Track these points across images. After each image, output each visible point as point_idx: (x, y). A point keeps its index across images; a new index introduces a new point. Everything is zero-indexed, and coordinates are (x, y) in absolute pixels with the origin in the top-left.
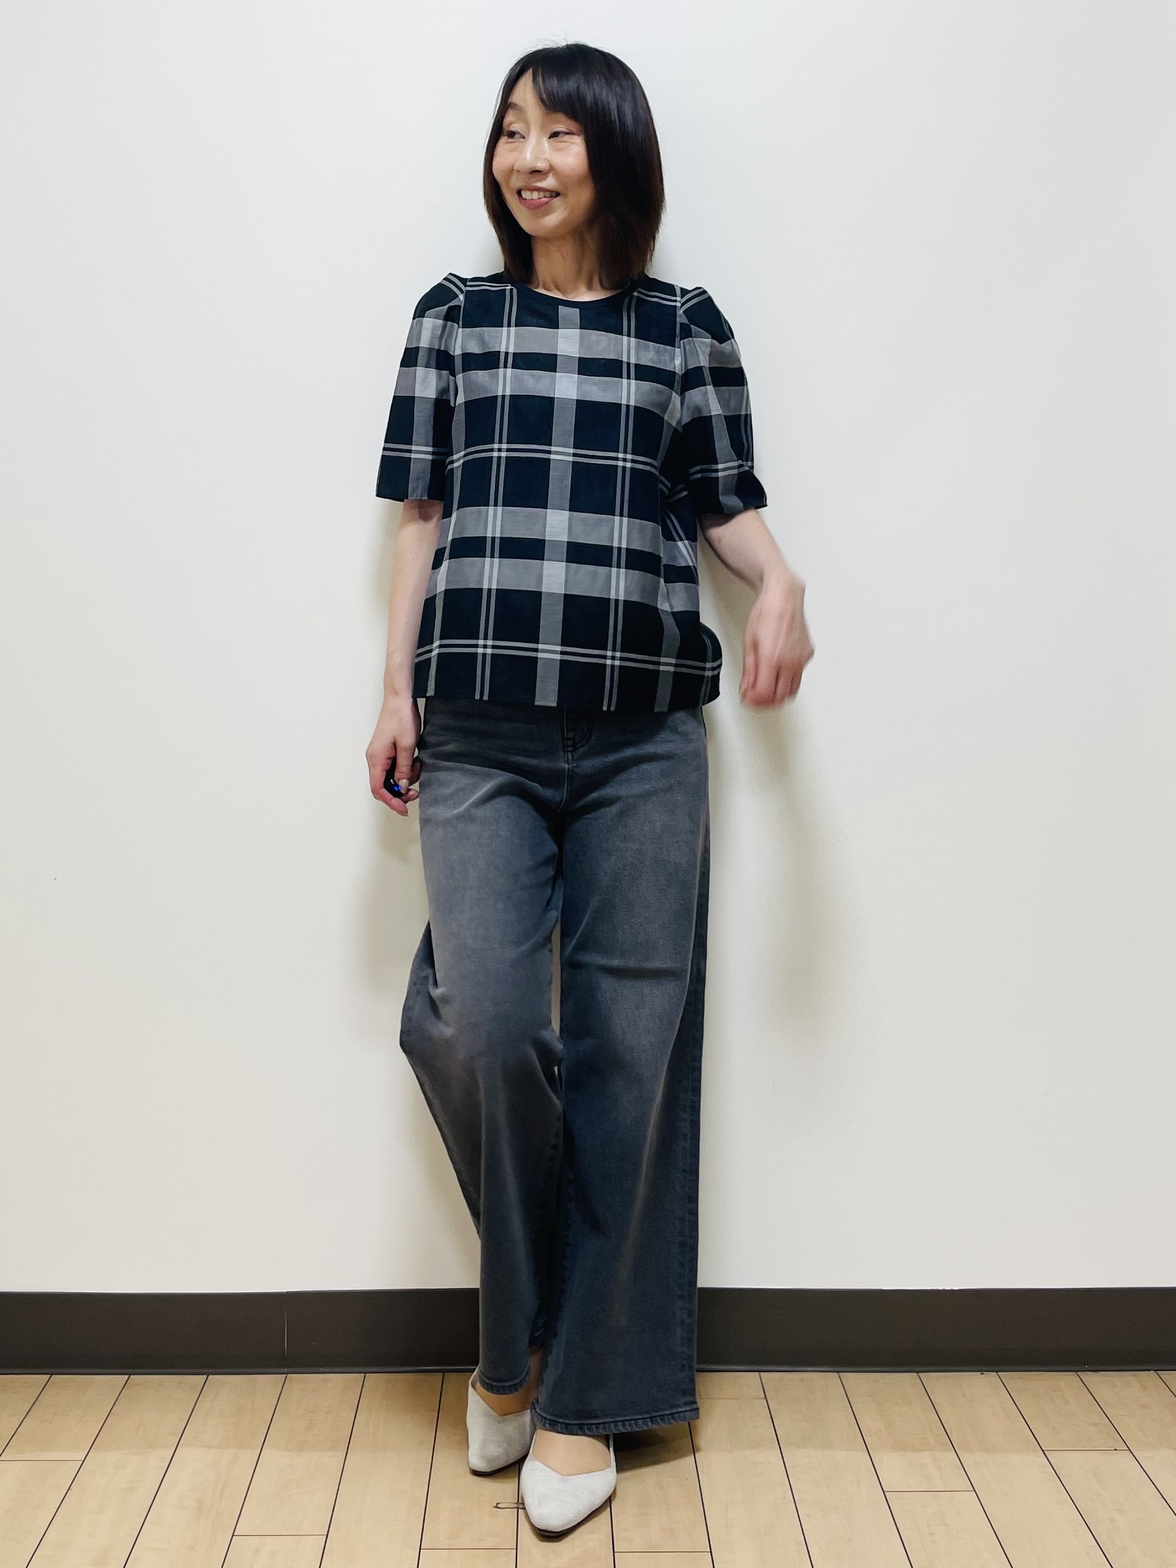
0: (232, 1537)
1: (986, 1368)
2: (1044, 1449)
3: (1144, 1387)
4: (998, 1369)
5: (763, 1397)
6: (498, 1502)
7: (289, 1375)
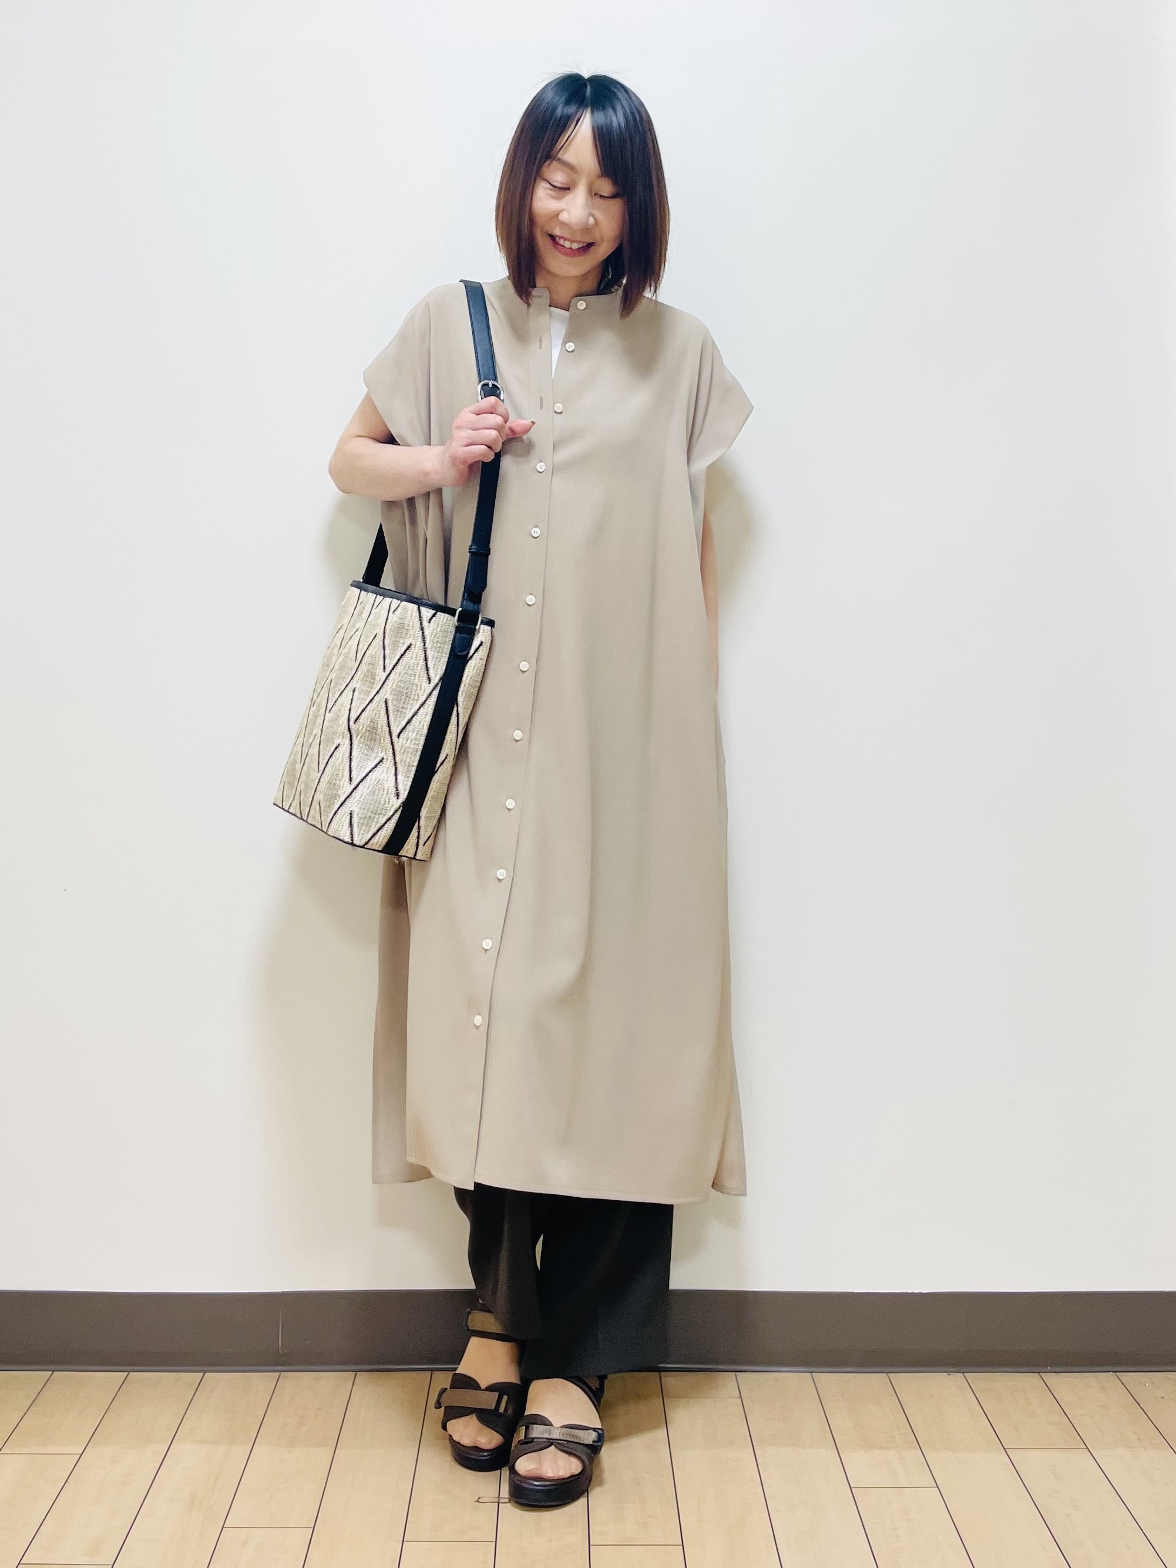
0: (222, 1529)
1: (952, 1369)
2: (1005, 1447)
3: (1103, 1388)
4: (963, 1370)
5: (739, 1396)
6: (480, 1496)
7: (282, 1373)
